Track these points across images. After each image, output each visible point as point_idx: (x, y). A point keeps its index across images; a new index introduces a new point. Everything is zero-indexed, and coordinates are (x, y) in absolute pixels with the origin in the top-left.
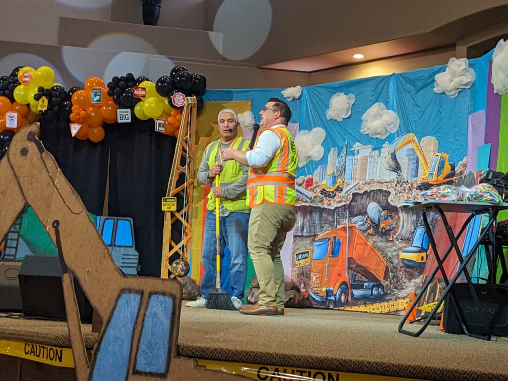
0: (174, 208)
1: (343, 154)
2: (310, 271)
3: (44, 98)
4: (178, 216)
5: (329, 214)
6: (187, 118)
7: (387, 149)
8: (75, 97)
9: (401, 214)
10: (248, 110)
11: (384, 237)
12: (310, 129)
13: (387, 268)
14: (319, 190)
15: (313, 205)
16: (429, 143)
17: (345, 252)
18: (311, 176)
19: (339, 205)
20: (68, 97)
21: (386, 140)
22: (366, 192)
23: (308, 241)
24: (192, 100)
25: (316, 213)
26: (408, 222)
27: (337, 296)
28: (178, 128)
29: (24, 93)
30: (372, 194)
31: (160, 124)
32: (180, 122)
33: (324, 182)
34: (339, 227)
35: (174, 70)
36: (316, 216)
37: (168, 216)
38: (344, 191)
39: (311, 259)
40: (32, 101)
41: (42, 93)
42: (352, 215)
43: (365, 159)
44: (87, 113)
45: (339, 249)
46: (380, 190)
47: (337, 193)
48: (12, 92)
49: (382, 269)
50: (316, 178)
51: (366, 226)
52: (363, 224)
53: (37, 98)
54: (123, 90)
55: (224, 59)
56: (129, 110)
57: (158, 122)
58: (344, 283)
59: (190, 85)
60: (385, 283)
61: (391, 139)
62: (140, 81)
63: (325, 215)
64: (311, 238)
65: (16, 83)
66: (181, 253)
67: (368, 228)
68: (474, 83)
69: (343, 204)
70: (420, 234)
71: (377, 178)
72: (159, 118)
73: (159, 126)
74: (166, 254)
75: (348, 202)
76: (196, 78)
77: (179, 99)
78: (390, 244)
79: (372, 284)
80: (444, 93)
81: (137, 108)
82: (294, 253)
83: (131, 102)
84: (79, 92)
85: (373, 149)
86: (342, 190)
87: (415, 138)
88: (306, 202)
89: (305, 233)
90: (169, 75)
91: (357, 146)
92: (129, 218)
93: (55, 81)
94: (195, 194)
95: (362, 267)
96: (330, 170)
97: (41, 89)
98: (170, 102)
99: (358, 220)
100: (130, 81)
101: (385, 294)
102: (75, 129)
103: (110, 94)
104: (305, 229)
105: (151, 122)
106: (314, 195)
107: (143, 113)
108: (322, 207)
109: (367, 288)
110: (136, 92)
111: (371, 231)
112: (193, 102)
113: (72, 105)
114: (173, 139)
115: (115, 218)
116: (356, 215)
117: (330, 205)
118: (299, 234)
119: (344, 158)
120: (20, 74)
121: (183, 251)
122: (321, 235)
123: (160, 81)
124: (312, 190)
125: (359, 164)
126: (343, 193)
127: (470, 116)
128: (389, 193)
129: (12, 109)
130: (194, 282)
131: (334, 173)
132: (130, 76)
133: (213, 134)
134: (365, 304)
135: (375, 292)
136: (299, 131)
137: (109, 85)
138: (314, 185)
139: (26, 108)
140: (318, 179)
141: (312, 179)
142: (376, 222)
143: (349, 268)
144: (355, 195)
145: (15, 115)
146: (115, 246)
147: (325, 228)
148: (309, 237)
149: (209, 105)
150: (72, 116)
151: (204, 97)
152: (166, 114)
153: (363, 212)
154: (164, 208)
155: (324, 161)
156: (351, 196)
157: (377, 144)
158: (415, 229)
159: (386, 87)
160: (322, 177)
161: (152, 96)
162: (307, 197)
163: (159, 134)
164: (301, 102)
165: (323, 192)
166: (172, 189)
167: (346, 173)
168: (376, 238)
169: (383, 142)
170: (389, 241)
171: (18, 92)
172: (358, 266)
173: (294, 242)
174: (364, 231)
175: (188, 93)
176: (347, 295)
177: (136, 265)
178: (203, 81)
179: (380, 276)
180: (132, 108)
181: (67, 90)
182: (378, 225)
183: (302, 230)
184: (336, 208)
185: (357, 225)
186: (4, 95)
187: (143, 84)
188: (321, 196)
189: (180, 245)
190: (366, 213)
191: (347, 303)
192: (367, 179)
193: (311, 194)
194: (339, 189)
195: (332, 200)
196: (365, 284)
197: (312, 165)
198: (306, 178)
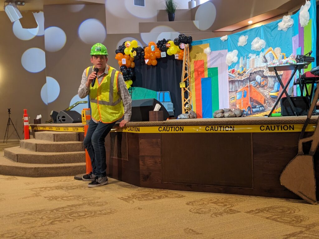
0: (184, 86)
1: (245, 59)
2: (236, 104)
3: (135, 51)
4: (186, 89)
5: (241, 82)
6: (186, 53)
7: (262, 55)
8: (145, 50)
9: (269, 79)
10: (208, 47)
11: (263, 88)
12: (232, 51)
13: (265, 99)
14: (237, 73)
15: (235, 79)
16: (278, 50)
17: (249, 95)
18: (234, 69)
19: (245, 78)
20: (143, 50)
21: (261, 51)
22: (255, 72)
23: (234, 93)
24: (187, 45)
25: (237, 82)
26: (272, 82)
27: (247, 112)
28: (183, 57)
29: (128, 51)
30: (257, 72)
31: (176, 56)
32: (183, 54)
33: (239, 70)
34: (246, 86)
35: (180, 35)
36: (237, 83)
37: (183, 89)
38: (247, 72)
39: (236, 99)
40: (131, 53)
41: (134, 49)
42: (250, 81)
43: (254, 59)
44: (150, 55)
45: (246, 94)
46: (260, 71)
47: (244, 74)
48: (124, 51)
49: (263, 100)
50: (235, 69)
51: (256, 84)
52: (255, 84)
53: (132, 52)
54: (162, 45)
55: (200, 30)
56: (165, 52)
57: (176, 55)
58: (249, 107)
59: (186, 40)
60: (264, 105)
61: (263, 50)
62: (168, 41)
63: (240, 82)
64: (235, 92)
65: (125, 47)
66: (188, 102)
67: (257, 85)
68: (293, 25)
69: (247, 77)
70: (277, 85)
71: (259, 66)
72: (176, 54)
73: (176, 57)
74: (183, 103)
75: (248, 77)
76: (188, 37)
77: (183, 46)
78: (265, 90)
79: (259, 106)
80: (282, 30)
81: (168, 51)
82: (229, 98)
83: (165, 49)
84: (147, 48)
85: (256, 55)
86: (246, 72)
87: (272, 49)
88: (233, 78)
90: (178, 37)
91: (250, 55)
92: (168, 91)
93: (138, 45)
94: (192, 80)
95: (255, 100)
96: (241, 66)
97: (133, 48)
98: (180, 47)
99: (252, 83)
100: (165, 41)
101: (265, 109)
102: (147, 61)
103: (158, 47)
104: (233, 89)
105: (173, 56)
106: (235, 75)
107: (170, 52)
108: (239, 79)
109: (258, 108)
110: (167, 45)
111: (258, 86)
112: (187, 46)
113: (144, 53)
114: (182, 61)
115: (163, 92)
116: (252, 81)
117: (241, 78)
118: (231, 91)
119: (246, 60)
120: (125, 44)
121: (189, 101)
122: (239, 90)
123: (175, 40)
124: (235, 74)
125: (251, 61)
126: (246, 74)
127: (293, 38)
128: (264, 71)
129: (124, 57)
130: (194, 112)
131: (242, 66)
132: (164, 40)
133: (196, 57)
134: (257, 114)
135: (261, 109)
136: (228, 52)
137: (157, 44)
138: (235, 72)
139: (129, 56)
140: (236, 69)
141: (234, 70)
142: (260, 82)
143: (251, 101)
144: (251, 73)
145: (125, 59)
146: (164, 102)
147: (240, 87)
148: (235, 91)
149: (194, 47)
150: (145, 57)
151: (192, 44)
152: (178, 52)
153: (254, 80)
154: (181, 87)
155: (238, 62)
156: (249, 74)
157: (257, 53)
158: (274, 83)
159: (260, 31)
160: (238, 68)
161: (173, 46)
162: (233, 77)
163: (177, 60)
164: (228, 41)
165: (239, 74)
166: (183, 79)
167: (247, 65)
168: (260, 89)
169: (260, 52)
170: (265, 89)
171: (126, 51)
172: (254, 100)
173: (229, 94)
174: (255, 87)
175: (185, 43)
176: (250, 111)
177: (173, 108)
178: (191, 38)
179: (262, 103)
180: (166, 51)
181: (142, 48)
182: (260, 84)
184: (244, 79)
185: (252, 85)
186: (121, 52)
187: (169, 42)
188: (238, 76)
189: (188, 99)
190: (255, 80)
191: (251, 114)
192: (255, 67)
193: (234, 75)
194: (245, 72)
195: (242, 76)
196: (257, 106)
197: (234, 64)
198: (232, 70)
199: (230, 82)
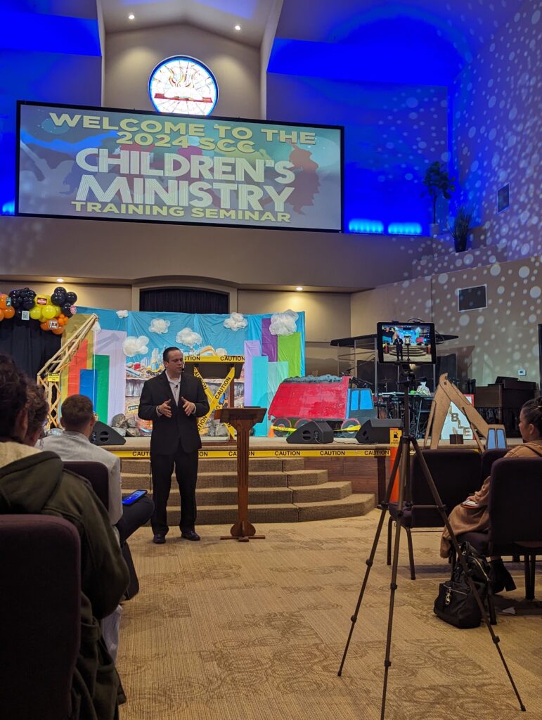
14: (145, 371)
15: (140, 379)
18: (138, 363)
33: (149, 367)
50: (142, 364)
82: (127, 406)
88: (135, 377)
89: (135, 395)
96: (153, 361)
106: (142, 374)
118: (131, 395)
124: (139, 371)
136: (127, 336)
138: (142, 368)
140: (144, 365)
141: (139, 365)
155: (148, 355)
160: (148, 364)
162: (136, 374)
165: (149, 372)
173: (127, 399)
183: (133, 393)
188: (147, 374)
193: (138, 373)
197: (139, 356)
198: (134, 364)
199: (128, 381)
